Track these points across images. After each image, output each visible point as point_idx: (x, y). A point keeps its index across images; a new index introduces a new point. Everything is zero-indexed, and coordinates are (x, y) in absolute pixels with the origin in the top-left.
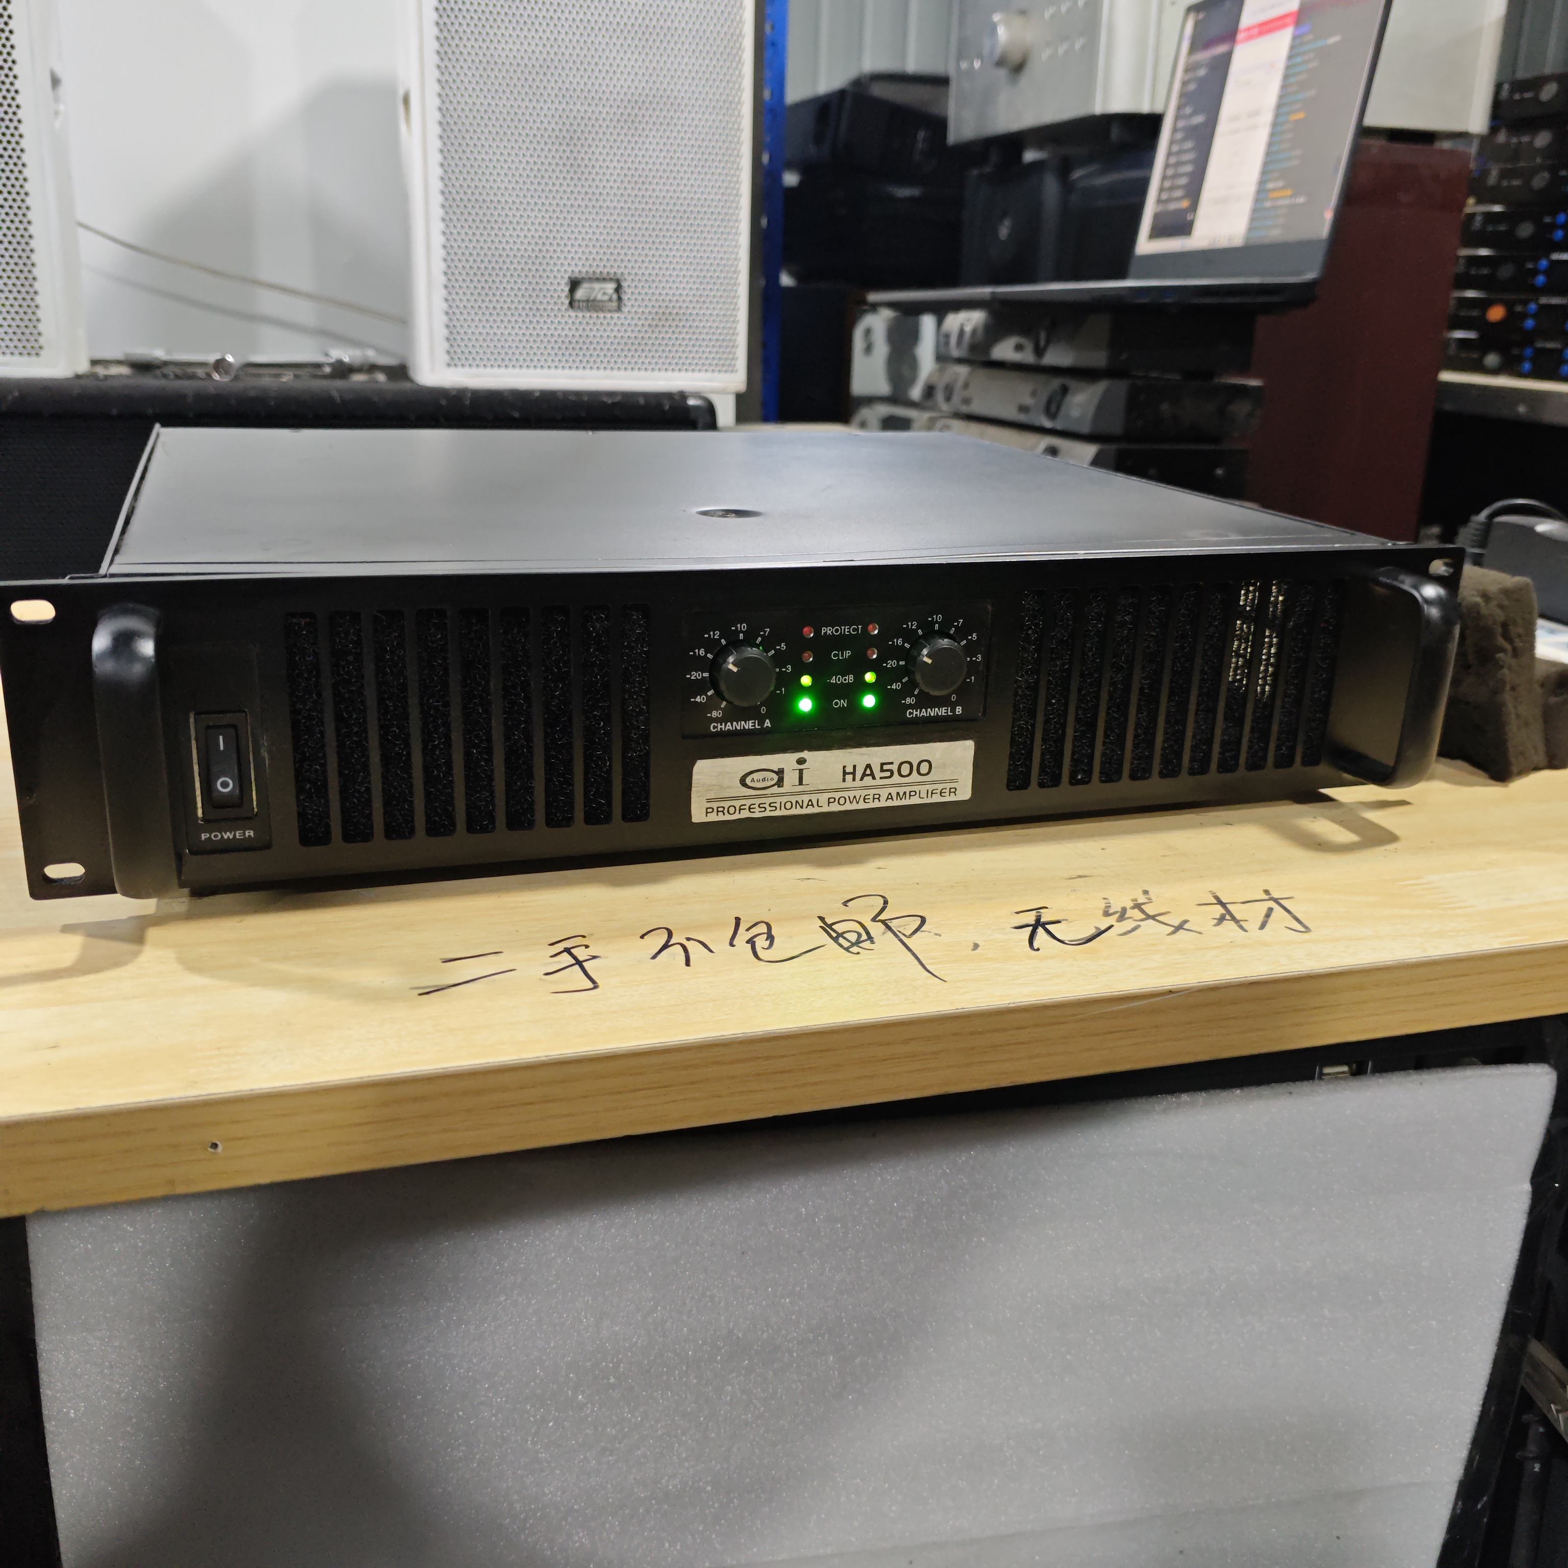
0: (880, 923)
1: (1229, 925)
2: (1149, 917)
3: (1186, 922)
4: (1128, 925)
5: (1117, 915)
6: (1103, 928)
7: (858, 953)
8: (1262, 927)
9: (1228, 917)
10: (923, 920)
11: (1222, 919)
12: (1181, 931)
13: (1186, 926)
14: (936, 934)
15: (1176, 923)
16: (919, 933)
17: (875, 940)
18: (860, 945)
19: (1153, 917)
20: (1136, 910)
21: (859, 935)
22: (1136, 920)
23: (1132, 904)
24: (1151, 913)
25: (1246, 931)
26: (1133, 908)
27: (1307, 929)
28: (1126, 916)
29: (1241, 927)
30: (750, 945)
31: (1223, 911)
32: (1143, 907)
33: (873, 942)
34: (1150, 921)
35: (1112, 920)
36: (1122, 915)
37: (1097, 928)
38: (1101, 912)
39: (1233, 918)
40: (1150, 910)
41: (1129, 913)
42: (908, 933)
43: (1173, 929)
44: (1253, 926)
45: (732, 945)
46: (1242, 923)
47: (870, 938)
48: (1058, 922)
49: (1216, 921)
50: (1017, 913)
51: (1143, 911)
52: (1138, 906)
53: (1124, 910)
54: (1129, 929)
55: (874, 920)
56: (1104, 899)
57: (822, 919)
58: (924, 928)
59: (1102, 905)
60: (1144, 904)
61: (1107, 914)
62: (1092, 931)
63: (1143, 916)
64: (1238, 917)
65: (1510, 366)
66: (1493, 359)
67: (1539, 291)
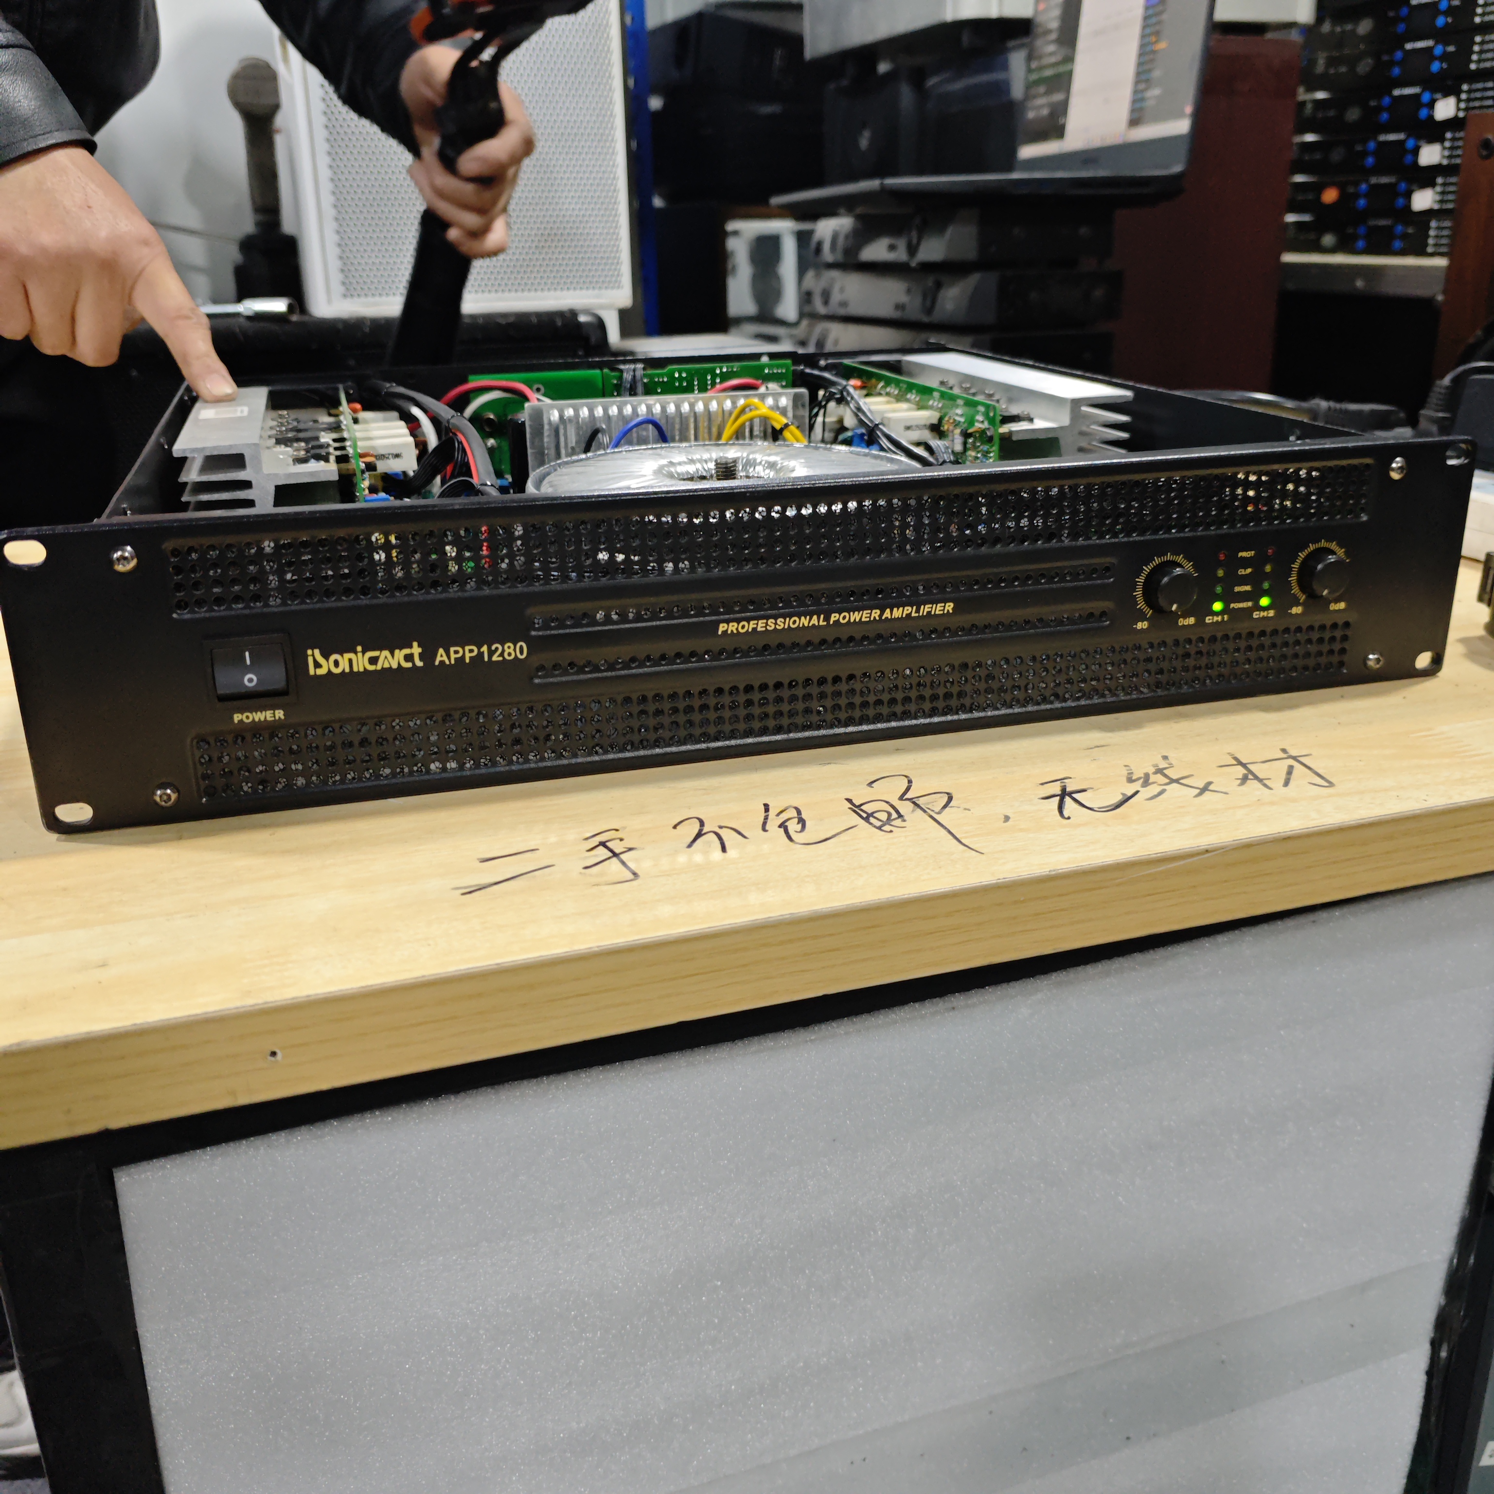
0: (908, 802)
1: (1253, 784)
2: (1172, 781)
3: (1210, 783)
4: (1154, 790)
5: (1142, 780)
6: (1129, 794)
7: (891, 831)
8: (1286, 784)
9: (1250, 777)
10: (950, 799)
11: (1244, 779)
12: (1207, 792)
13: (1211, 787)
14: (965, 809)
15: (1201, 786)
16: (947, 809)
17: (905, 818)
18: (893, 823)
19: (1177, 781)
20: (1159, 776)
21: (889, 814)
22: (1161, 785)
23: (1153, 770)
24: (1174, 777)
25: (1270, 789)
26: (1155, 773)
27: (1331, 784)
28: (1151, 781)
29: (1266, 786)
30: (782, 830)
31: (1246, 772)
32: (1165, 771)
33: (904, 821)
34: (1175, 785)
35: (1136, 786)
36: (1146, 782)
37: (1123, 794)
38: (1125, 779)
39: (1256, 778)
40: (1173, 774)
41: (1152, 778)
42: (937, 809)
43: (1198, 791)
44: (1277, 783)
45: (764, 829)
46: (1266, 782)
47: (900, 816)
48: (1084, 791)
49: (1239, 781)
50: (1042, 784)
51: (1166, 776)
52: (1160, 771)
53: (1147, 776)
54: (1156, 793)
55: (901, 798)
56: (1126, 766)
57: (849, 801)
58: (951, 804)
59: (1125, 772)
60: (1165, 768)
61: (1130, 780)
62: (1119, 798)
63: (1167, 781)
64: (1261, 776)
65: (1345, 245)
66: (1329, 239)
67: (1370, 171)
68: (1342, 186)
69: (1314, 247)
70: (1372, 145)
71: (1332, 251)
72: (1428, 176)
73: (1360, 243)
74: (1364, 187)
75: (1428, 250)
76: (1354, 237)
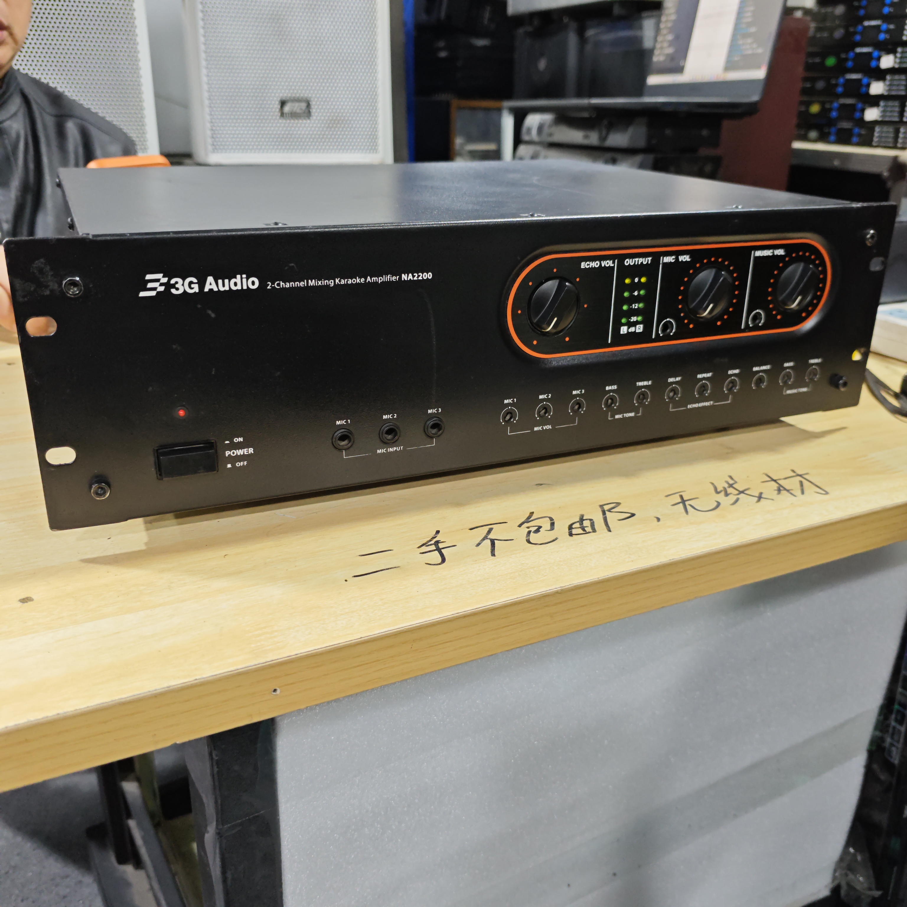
1: (784, 494)
2: (741, 492)
3: (761, 493)
4: (732, 498)
5: (723, 492)
8: (802, 493)
9: (781, 488)
11: (778, 490)
12: (761, 499)
13: (763, 496)
15: (757, 495)
20: (732, 489)
22: (735, 495)
23: (727, 485)
25: (795, 496)
26: (729, 487)
27: (827, 493)
28: (728, 493)
29: (792, 494)
31: (777, 485)
32: (734, 486)
34: (742, 495)
35: (721, 496)
37: (716, 501)
38: (714, 491)
40: (739, 487)
43: (756, 498)
44: (797, 493)
46: (790, 492)
48: (693, 499)
49: (776, 492)
50: (668, 496)
51: (735, 489)
53: (725, 490)
54: (733, 501)
56: (711, 483)
59: (712, 487)
61: (717, 492)
62: (714, 503)
63: (737, 492)
64: (787, 488)
65: (823, 138)
66: (813, 134)
67: (839, 96)
68: (823, 104)
69: (804, 138)
70: (841, 80)
71: (815, 141)
72: (874, 101)
73: (832, 138)
74: (835, 105)
75: (874, 144)
76: (829, 134)
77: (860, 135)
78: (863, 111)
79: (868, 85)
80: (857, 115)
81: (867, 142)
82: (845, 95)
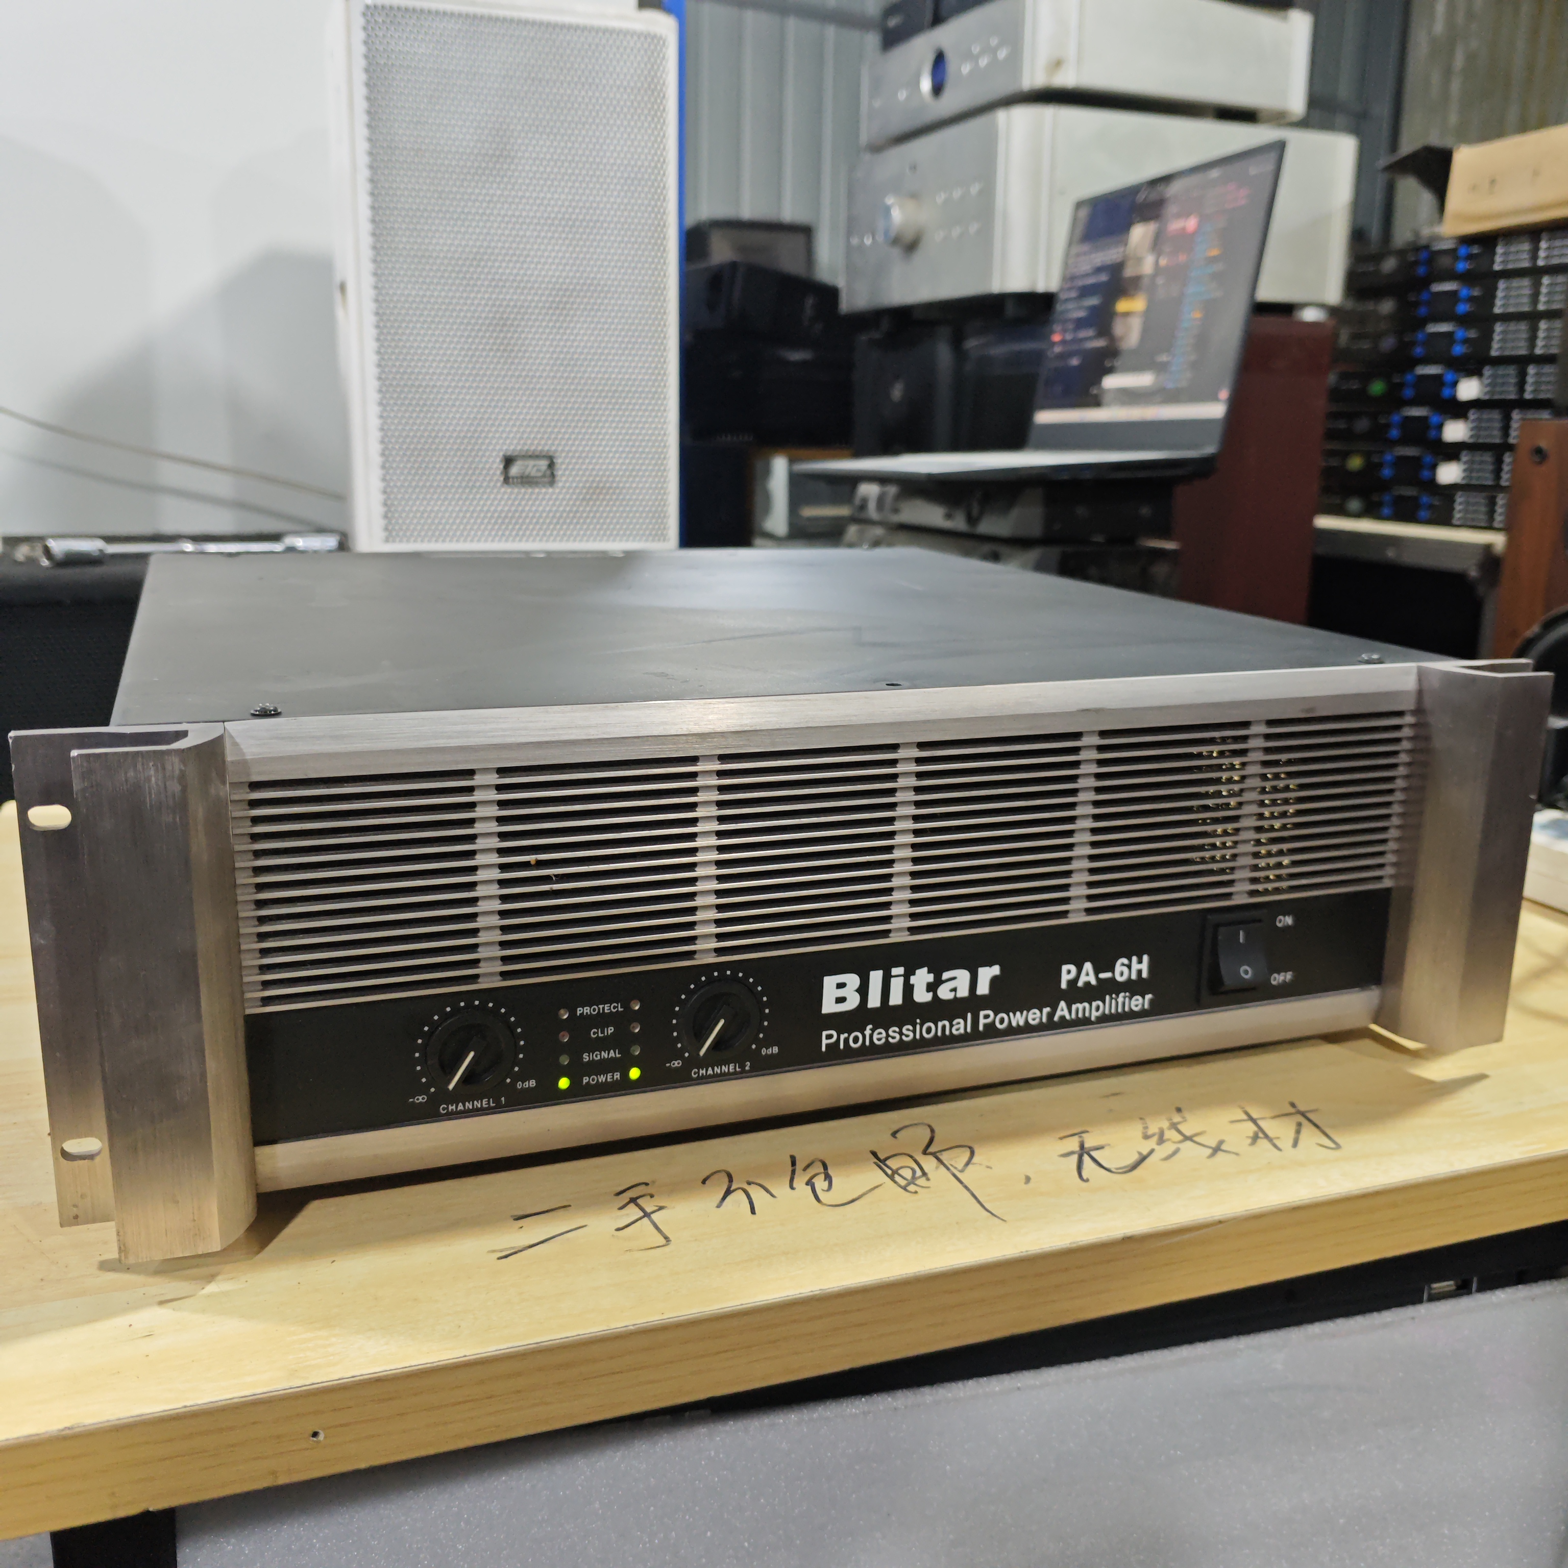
0: (931, 1156)
1: (1263, 1143)
2: (1187, 1138)
3: (1221, 1142)
4: (1168, 1148)
5: (1155, 1138)
6: (1145, 1153)
7: (916, 1192)
8: (1295, 1145)
9: (1261, 1135)
10: (972, 1151)
11: (1255, 1137)
12: (1219, 1152)
13: (1223, 1147)
14: (988, 1167)
15: (1214, 1145)
16: (970, 1166)
17: (930, 1176)
18: (918, 1182)
19: (1191, 1138)
20: (1173, 1131)
21: (914, 1172)
22: (1174, 1142)
24: (1188, 1134)
25: (1279, 1149)
26: (1169, 1129)
27: (1338, 1146)
28: (1165, 1138)
29: (1276, 1146)
30: (809, 1187)
31: (1255, 1128)
32: (1179, 1126)
33: (928, 1179)
34: (1188, 1144)
35: (1152, 1144)
36: (1161, 1140)
37: (1140, 1153)
38: (1140, 1135)
39: (1267, 1136)
40: (1186, 1130)
41: (1167, 1135)
42: (960, 1167)
43: (1211, 1150)
44: (1286, 1142)
46: (1275, 1141)
47: (924, 1174)
48: (1101, 1147)
49: (1249, 1141)
50: (1061, 1138)
51: (1180, 1132)
52: (1174, 1126)
53: (1162, 1134)
54: (1170, 1152)
55: (925, 1153)
57: (874, 1154)
58: (975, 1160)
59: (1140, 1126)
61: (1146, 1137)
62: (1135, 1157)
63: (1180, 1138)
64: (1271, 1134)
65: (1371, 511)
66: (1354, 504)
67: (1394, 443)
68: (1367, 455)
69: (1340, 511)
70: (1396, 418)
71: (1358, 515)
72: (1452, 452)
73: (1386, 511)
74: (1388, 457)
75: (1455, 522)
76: (1380, 504)
77: (1431, 507)
78: (1434, 467)
79: (1440, 427)
80: (1426, 474)
81: (1444, 519)
82: (1404, 441)
